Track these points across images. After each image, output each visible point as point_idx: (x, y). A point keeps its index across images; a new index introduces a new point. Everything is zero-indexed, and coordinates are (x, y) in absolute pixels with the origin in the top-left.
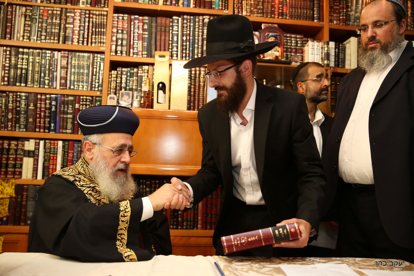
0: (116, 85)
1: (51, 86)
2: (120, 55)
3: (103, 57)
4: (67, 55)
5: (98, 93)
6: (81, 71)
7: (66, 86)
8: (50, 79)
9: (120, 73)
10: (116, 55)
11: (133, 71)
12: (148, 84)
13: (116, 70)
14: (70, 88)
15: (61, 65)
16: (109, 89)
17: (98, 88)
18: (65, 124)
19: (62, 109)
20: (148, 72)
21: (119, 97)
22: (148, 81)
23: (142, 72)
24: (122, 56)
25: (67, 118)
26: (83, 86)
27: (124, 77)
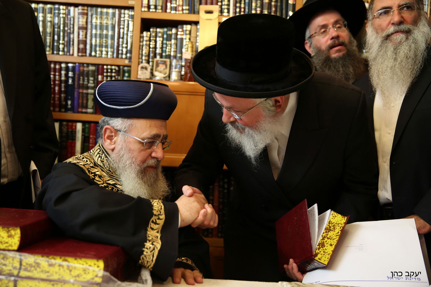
0: (149, 51)
1: (67, 52)
2: (154, 10)
3: (133, 13)
4: (86, 11)
5: (127, 62)
6: (105, 32)
7: (86, 52)
8: (66, 44)
9: (154, 34)
10: (149, 11)
11: (170, 33)
12: (190, 49)
13: (148, 30)
14: (90, 55)
15: (79, 24)
16: (140, 56)
17: (126, 54)
18: (85, 101)
19: (81, 82)
20: (190, 34)
21: (153, 66)
22: (190, 45)
23: (182, 33)
24: (156, 12)
25: (87, 94)
26: (107, 52)
27: (159, 40)
